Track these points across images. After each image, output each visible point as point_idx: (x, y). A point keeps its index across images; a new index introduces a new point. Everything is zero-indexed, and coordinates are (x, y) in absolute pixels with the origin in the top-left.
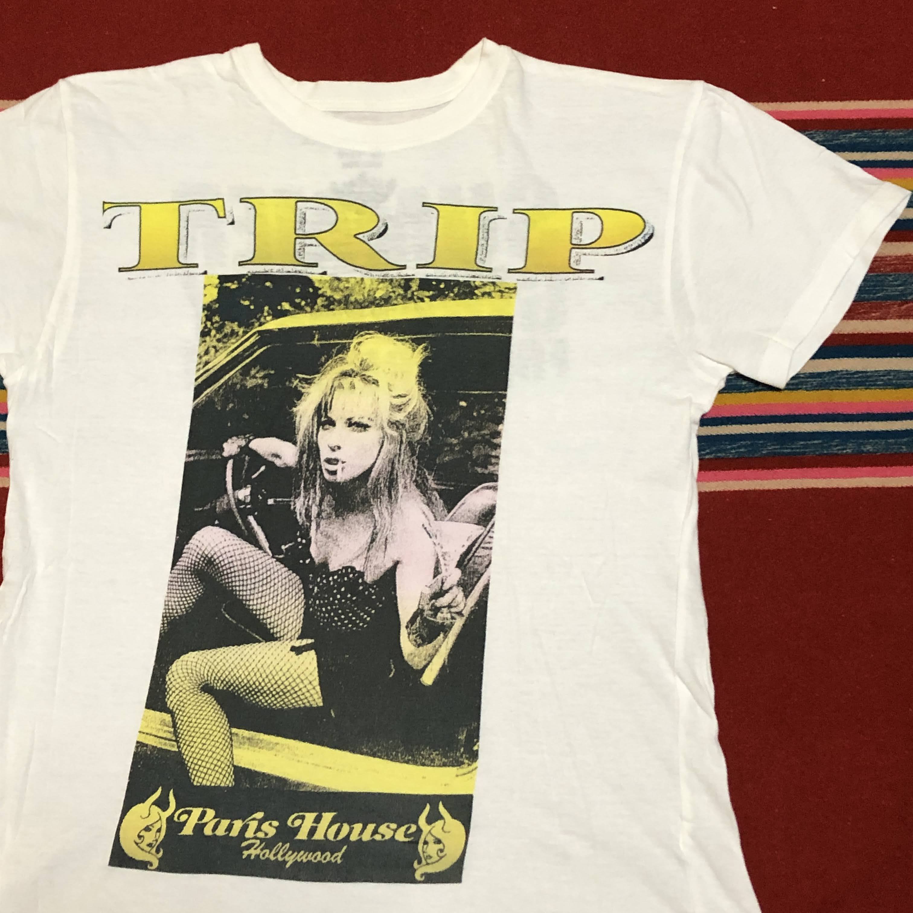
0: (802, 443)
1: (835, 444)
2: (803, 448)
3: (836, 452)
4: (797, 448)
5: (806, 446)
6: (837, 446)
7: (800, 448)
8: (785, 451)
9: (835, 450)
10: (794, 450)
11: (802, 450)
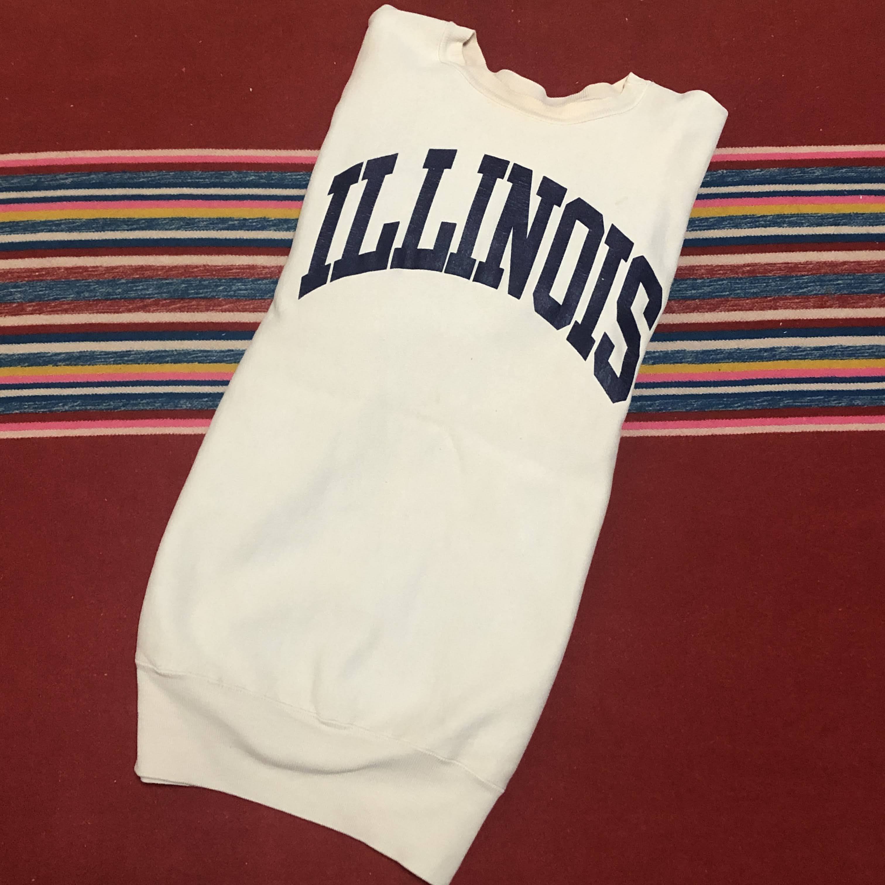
0: (809, 398)
1: (832, 399)
2: (810, 402)
3: (834, 405)
4: (805, 402)
5: (811, 401)
6: (834, 400)
7: (807, 402)
8: (797, 404)
9: (833, 403)
10: (803, 404)
11: (809, 404)
